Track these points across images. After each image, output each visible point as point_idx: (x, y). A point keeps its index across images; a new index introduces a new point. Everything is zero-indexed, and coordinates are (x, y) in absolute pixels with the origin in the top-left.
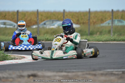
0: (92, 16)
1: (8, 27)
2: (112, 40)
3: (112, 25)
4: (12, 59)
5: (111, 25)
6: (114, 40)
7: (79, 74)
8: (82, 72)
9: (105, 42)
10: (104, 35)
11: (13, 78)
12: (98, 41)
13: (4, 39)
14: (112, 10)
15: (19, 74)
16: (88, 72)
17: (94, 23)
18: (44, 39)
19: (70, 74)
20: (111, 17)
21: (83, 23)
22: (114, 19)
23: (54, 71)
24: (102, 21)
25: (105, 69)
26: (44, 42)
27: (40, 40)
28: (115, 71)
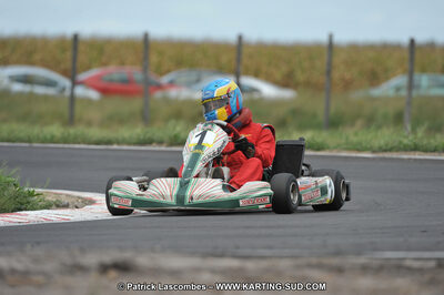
0: (337, 60)
1: (40, 90)
2: (406, 149)
3: (410, 96)
4: (48, 207)
5: (404, 93)
6: (415, 148)
7: (284, 264)
9: (381, 155)
10: (379, 127)
11: (44, 274)
12: (359, 150)
13: (22, 135)
14: (412, 41)
15: (68, 260)
16: (314, 260)
19: (250, 265)
20: (407, 65)
21: (308, 84)
22: (417, 76)
23: (193, 254)
24: (375, 78)
25: (376, 249)
26: (163, 148)
27: (149, 142)
28: (410, 258)
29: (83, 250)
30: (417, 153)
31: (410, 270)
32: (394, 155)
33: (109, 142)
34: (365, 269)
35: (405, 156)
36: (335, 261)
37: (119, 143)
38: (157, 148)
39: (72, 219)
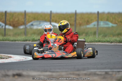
0: (78, 17)
2: (97, 42)
3: (98, 27)
5: (96, 26)
6: (99, 41)
7: (63, 73)
8: (66, 72)
9: (90, 43)
10: (89, 36)
14: (98, 12)
15: (4, 73)
16: (72, 72)
17: (80, 25)
18: (31, 39)
19: (54, 74)
20: (97, 19)
22: (99, 21)
23: (38, 71)
24: (88, 22)
25: (88, 69)
26: (30, 42)
27: (26, 40)
28: (98, 71)
29: (8, 70)
30: (100, 43)
31: (98, 75)
32: (94, 43)
33: (15, 41)
34: (86, 74)
35: (97, 43)
36: (78, 73)
37: (18, 41)
38: (29, 42)
39: (5, 62)
